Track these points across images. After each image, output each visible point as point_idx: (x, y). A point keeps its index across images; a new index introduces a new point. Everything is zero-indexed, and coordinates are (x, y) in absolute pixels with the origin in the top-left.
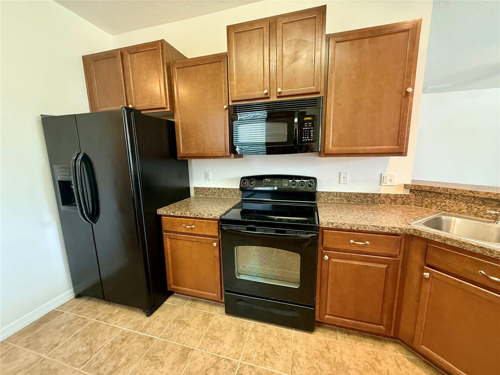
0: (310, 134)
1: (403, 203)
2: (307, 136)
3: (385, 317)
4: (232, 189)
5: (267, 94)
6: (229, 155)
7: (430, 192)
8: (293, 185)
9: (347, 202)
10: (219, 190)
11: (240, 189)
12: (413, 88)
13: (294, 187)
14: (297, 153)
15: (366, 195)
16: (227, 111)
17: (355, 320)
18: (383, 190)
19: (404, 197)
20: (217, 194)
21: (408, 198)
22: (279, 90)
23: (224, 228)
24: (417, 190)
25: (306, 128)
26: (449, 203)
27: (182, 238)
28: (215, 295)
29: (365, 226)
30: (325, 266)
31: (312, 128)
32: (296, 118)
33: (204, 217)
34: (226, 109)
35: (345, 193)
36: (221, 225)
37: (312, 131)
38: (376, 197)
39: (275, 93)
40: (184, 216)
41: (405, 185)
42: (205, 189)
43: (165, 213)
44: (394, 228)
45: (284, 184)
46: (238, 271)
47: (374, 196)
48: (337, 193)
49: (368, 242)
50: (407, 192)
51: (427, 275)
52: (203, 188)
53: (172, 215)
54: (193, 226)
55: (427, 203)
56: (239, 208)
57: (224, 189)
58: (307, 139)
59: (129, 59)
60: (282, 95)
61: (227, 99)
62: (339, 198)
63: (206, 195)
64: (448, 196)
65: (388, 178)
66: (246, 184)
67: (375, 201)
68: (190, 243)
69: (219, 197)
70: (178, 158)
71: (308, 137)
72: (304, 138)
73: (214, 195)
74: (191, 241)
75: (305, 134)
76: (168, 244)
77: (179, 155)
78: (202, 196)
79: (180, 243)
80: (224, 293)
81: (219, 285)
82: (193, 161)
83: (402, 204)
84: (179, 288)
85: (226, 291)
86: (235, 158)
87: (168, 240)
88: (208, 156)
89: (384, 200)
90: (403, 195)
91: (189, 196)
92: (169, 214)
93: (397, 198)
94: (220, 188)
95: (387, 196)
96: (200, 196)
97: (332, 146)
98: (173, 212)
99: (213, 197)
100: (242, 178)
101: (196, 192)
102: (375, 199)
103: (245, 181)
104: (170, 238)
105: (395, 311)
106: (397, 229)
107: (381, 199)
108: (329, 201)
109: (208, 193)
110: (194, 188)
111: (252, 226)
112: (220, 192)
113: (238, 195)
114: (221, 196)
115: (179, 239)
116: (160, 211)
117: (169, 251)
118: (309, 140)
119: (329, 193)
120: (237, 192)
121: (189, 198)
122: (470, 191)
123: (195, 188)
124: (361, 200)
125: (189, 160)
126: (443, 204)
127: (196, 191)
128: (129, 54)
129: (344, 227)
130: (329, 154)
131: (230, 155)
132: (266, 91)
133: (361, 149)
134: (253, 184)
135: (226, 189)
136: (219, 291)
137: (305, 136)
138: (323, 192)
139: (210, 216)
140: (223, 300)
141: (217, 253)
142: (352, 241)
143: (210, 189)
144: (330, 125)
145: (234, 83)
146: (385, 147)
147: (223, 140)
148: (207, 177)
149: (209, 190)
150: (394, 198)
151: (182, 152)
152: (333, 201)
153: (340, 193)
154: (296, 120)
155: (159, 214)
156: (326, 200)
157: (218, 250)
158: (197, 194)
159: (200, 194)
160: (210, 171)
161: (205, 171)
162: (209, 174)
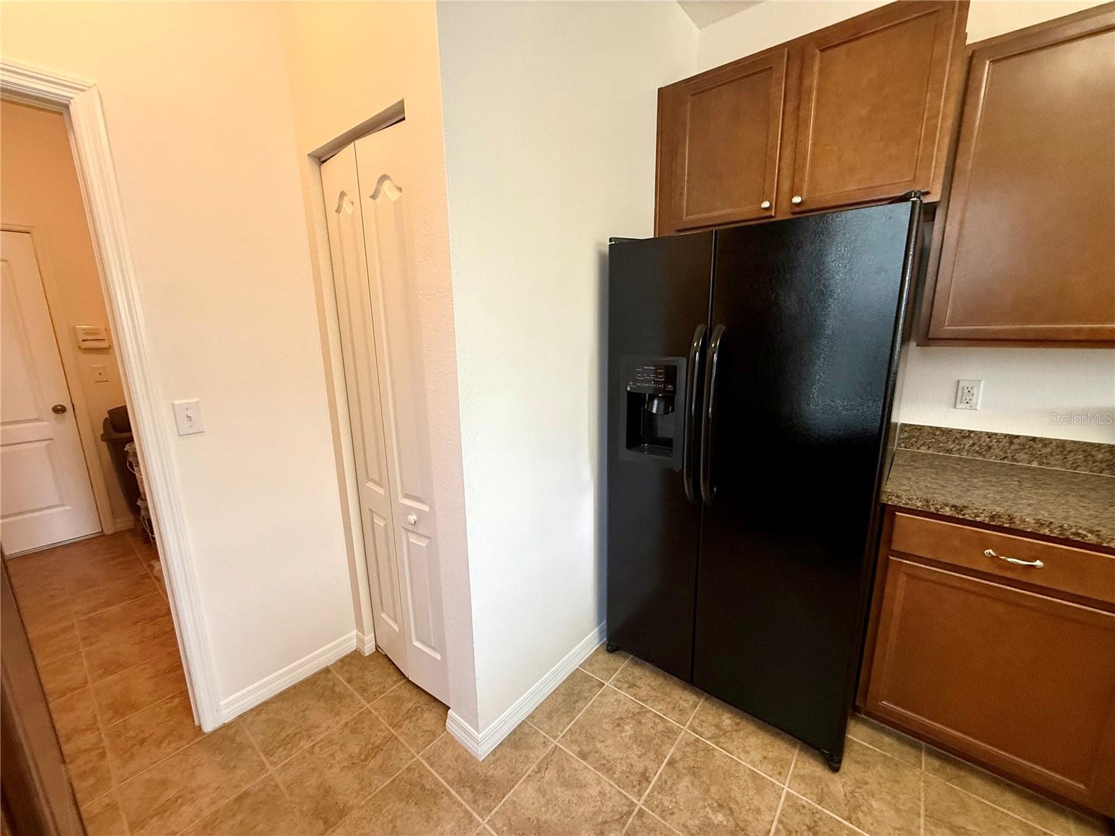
10: (1012, 443)
20: (997, 451)
40: (1005, 525)
42: (947, 431)
52: (938, 428)
54: (1039, 563)
59: (816, 68)
63: (949, 451)
69: (1006, 462)
73: (984, 456)
78: (931, 452)
84: (911, 715)
87: (902, 579)
96: (924, 450)
99: (982, 459)
101: (909, 438)
104: (908, 575)
109: (958, 447)
112: (1016, 447)
113: (1104, 465)
114: (1016, 460)
116: (898, 497)
117: (897, 609)
123: (907, 428)
127: (907, 434)
128: (818, 52)
135: (1045, 442)
143: (969, 436)
148: (962, 397)
149: (964, 437)
158: (912, 444)
159: (923, 444)
160: (981, 381)
161: (958, 382)
162: (975, 389)
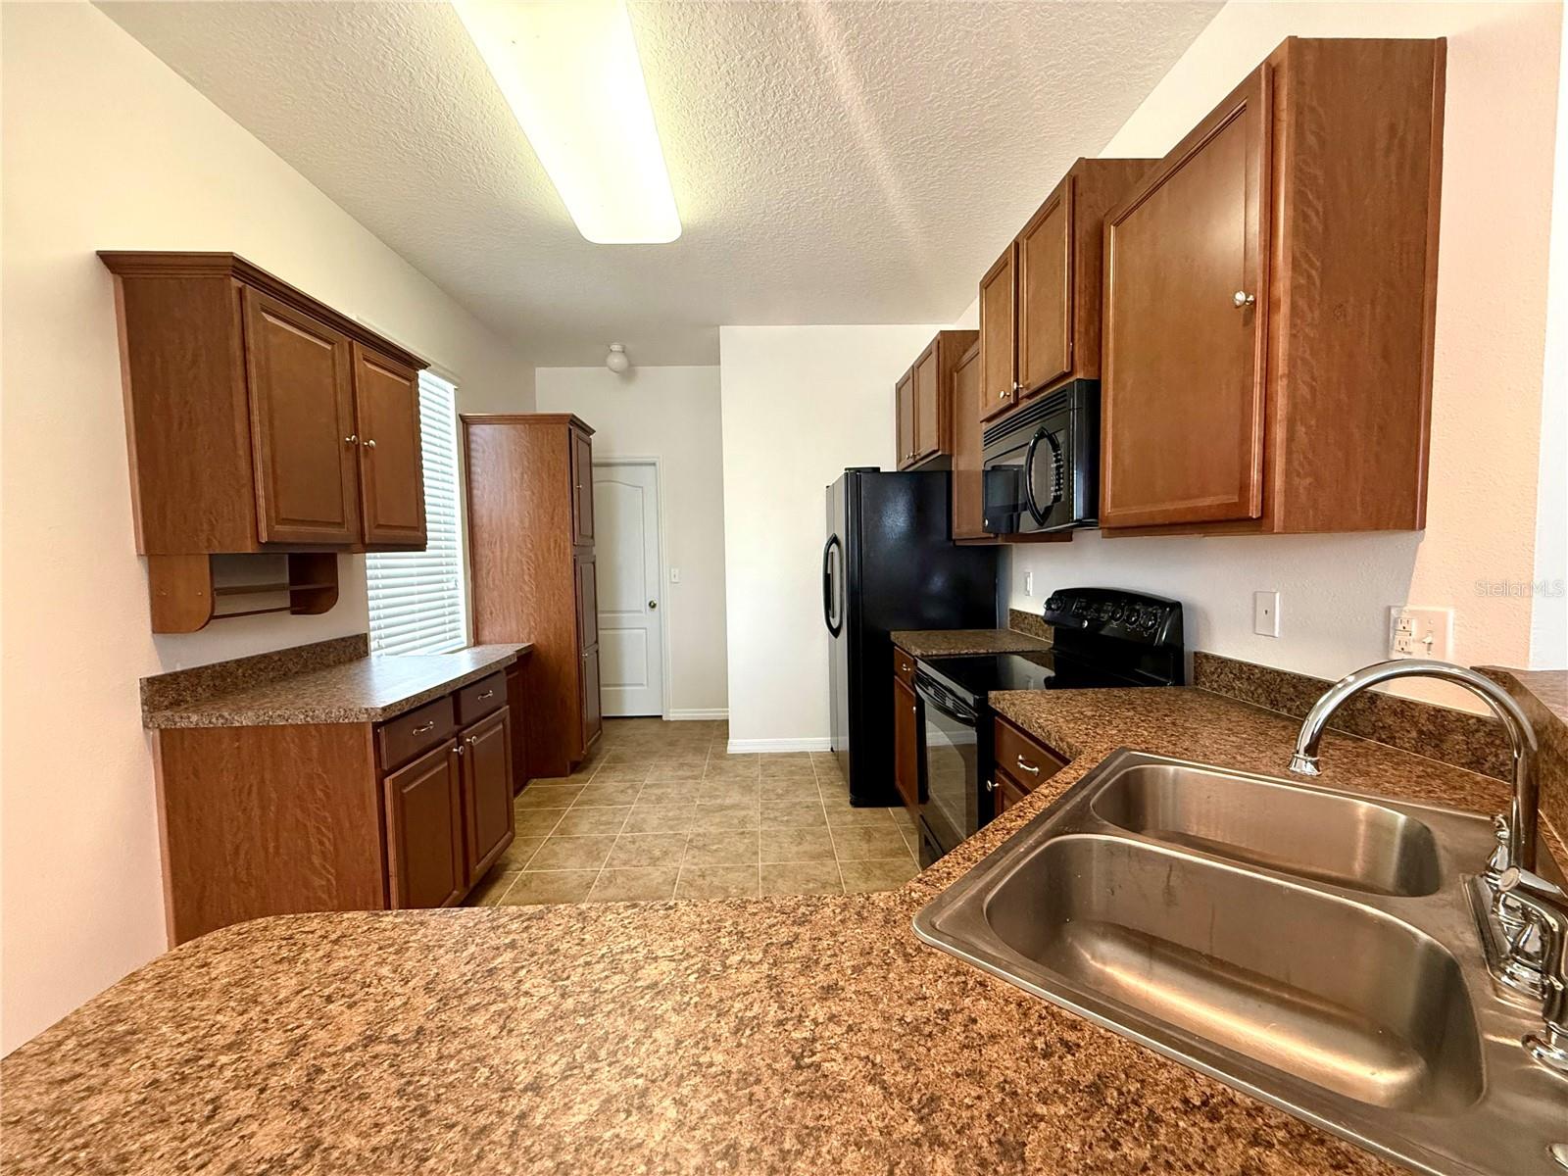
1: (1477, 763)
8: (1116, 619)
13: (1115, 625)
19: (1477, 731)
21: (1498, 742)
22: (1017, 385)
37: (1061, 470)
42: (1021, 614)
45: (1102, 615)
48: (1240, 665)
49: (1036, 769)
67: (1356, 724)
83: (1468, 765)
89: (1390, 726)
90: (1472, 717)
93: (1443, 726)
94: (1038, 616)
96: (1015, 630)
97: (1112, 506)
102: (1356, 713)
107: (1381, 721)
110: (1010, 610)
119: (1222, 663)
127: (1011, 617)
144: (1106, 447)
150: (1431, 727)
152: (1230, 695)
156: (1215, 686)
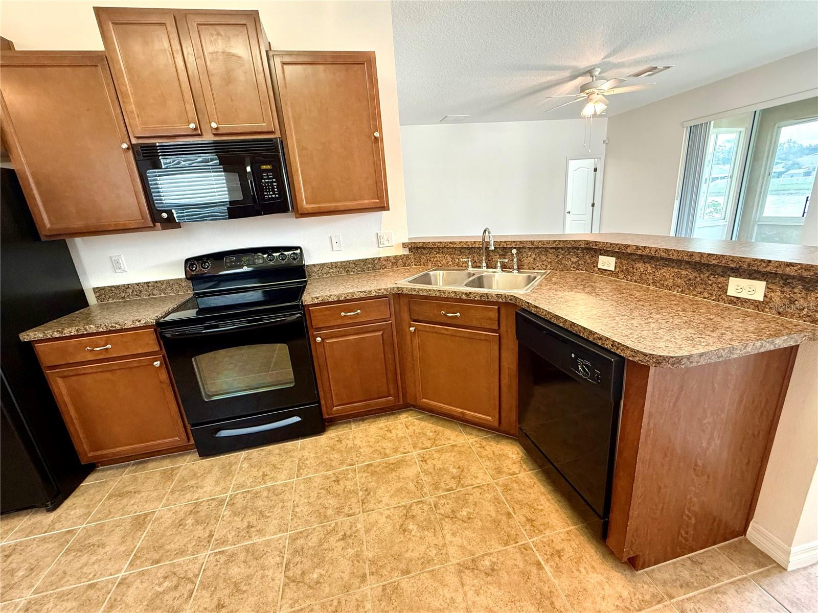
0: (273, 188)
1: (404, 265)
2: (269, 192)
3: (391, 386)
4: (172, 280)
5: (196, 129)
6: (151, 225)
7: (424, 248)
8: (270, 260)
9: (346, 274)
10: (148, 286)
11: (186, 278)
12: (381, 132)
13: (271, 263)
14: (260, 214)
15: (365, 261)
16: (131, 152)
17: (364, 401)
18: (383, 253)
19: (404, 258)
20: (144, 292)
21: (408, 259)
22: (214, 125)
23: (168, 335)
24: (414, 248)
25: (266, 181)
26: (439, 257)
27: (87, 371)
28: (177, 439)
29: (352, 294)
30: (320, 350)
31: (274, 180)
32: (248, 165)
33: (126, 327)
34: (128, 149)
35: (341, 262)
36: (160, 333)
37: (275, 184)
38: (376, 262)
39: (209, 129)
40: (85, 333)
41: (403, 244)
42: (117, 287)
43: (40, 336)
44: (380, 290)
45: (256, 261)
46: (205, 393)
47: (374, 261)
48: (331, 263)
49: (359, 311)
50: (406, 252)
51: (412, 329)
52: (112, 286)
53: (57, 336)
54: (109, 346)
55: (423, 261)
56: (193, 309)
57: (156, 282)
58: (271, 195)
60: (220, 132)
61: (125, 132)
62: (335, 270)
63: (123, 298)
64: (437, 251)
65: (384, 237)
66: (196, 269)
67: (376, 268)
68: (108, 375)
69: (151, 297)
70: (42, 238)
71: (271, 193)
72: (266, 193)
74: (110, 371)
75: (266, 189)
76: (60, 387)
77: (43, 233)
78: (115, 301)
79: (88, 380)
80: (191, 430)
81: (180, 420)
82: (78, 240)
84: (105, 452)
85: (193, 425)
86: (163, 228)
87: (60, 381)
88: (111, 229)
89: (384, 264)
90: (403, 255)
91: (85, 304)
92: (49, 337)
93: (397, 259)
94: (149, 282)
95: (387, 259)
96: (111, 301)
97: (307, 203)
98: (57, 331)
99: (140, 298)
100: (187, 261)
101: (100, 295)
102: (375, 264)
103: (192, 265)
104: (64, 377)
105: (399, 377)
106: (383, 291)
107: (382, 264)
108: (325, 276)
109: (126, 295)
110: (94, 289)
111: (213, 323)
112: (151, 288)
113: (186, 288)
114: (154, 295)
115: (84, 374)
116: (28, 336)
117: (67, 399)
118: (274, 196)
119: (323, 265)
120: (183, 284)
121: (88, 308)
122: (450, 243)
123: (98, 291)
124: (361, 268)
125: (68, 241)
126: (436, 259)
127: (98, 294)
129: (331, 300)
130: (306, 214)
131: (155, 225)
132: (192, 126)
133: (341, 205)
134: (208, 267)
135: (162, 282)
136: (182, 430)
137: (267, 192)
138: (314, 265)
139: (137, 323)
140: (192, 442)
141: (164, 376)
142: (343, 314)
143: (129, 287)
144: (298, 175)
145: (131, 106)
146: (366, 201)
147: (133, 200)
148: (116, 266)
149: (127, 288)
150: (394, 261)
151: (48, 226)
152: (328, 275)
153: (336, 263)
154: (249, 169)
155: (26, 340)
157: (164, 371)
158: (104, 299)
159: (109, 297)
160: (120, 255)
161: (111, 257)
162: (120, 260)
